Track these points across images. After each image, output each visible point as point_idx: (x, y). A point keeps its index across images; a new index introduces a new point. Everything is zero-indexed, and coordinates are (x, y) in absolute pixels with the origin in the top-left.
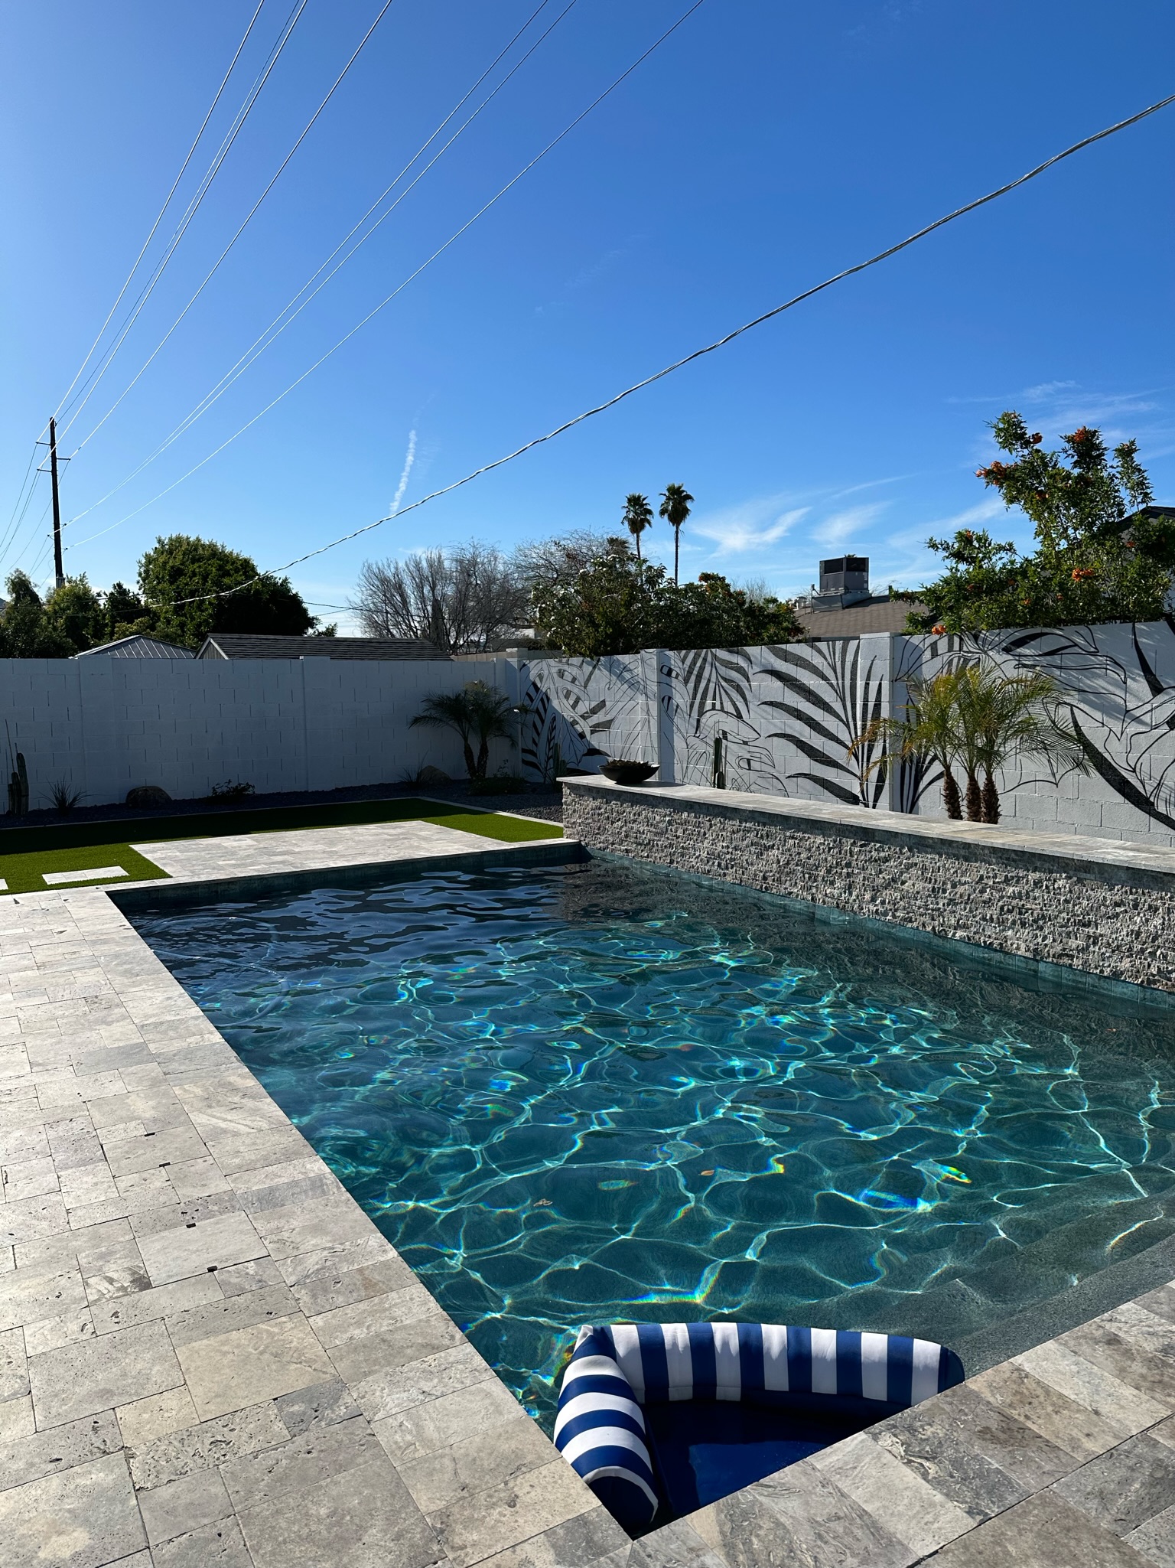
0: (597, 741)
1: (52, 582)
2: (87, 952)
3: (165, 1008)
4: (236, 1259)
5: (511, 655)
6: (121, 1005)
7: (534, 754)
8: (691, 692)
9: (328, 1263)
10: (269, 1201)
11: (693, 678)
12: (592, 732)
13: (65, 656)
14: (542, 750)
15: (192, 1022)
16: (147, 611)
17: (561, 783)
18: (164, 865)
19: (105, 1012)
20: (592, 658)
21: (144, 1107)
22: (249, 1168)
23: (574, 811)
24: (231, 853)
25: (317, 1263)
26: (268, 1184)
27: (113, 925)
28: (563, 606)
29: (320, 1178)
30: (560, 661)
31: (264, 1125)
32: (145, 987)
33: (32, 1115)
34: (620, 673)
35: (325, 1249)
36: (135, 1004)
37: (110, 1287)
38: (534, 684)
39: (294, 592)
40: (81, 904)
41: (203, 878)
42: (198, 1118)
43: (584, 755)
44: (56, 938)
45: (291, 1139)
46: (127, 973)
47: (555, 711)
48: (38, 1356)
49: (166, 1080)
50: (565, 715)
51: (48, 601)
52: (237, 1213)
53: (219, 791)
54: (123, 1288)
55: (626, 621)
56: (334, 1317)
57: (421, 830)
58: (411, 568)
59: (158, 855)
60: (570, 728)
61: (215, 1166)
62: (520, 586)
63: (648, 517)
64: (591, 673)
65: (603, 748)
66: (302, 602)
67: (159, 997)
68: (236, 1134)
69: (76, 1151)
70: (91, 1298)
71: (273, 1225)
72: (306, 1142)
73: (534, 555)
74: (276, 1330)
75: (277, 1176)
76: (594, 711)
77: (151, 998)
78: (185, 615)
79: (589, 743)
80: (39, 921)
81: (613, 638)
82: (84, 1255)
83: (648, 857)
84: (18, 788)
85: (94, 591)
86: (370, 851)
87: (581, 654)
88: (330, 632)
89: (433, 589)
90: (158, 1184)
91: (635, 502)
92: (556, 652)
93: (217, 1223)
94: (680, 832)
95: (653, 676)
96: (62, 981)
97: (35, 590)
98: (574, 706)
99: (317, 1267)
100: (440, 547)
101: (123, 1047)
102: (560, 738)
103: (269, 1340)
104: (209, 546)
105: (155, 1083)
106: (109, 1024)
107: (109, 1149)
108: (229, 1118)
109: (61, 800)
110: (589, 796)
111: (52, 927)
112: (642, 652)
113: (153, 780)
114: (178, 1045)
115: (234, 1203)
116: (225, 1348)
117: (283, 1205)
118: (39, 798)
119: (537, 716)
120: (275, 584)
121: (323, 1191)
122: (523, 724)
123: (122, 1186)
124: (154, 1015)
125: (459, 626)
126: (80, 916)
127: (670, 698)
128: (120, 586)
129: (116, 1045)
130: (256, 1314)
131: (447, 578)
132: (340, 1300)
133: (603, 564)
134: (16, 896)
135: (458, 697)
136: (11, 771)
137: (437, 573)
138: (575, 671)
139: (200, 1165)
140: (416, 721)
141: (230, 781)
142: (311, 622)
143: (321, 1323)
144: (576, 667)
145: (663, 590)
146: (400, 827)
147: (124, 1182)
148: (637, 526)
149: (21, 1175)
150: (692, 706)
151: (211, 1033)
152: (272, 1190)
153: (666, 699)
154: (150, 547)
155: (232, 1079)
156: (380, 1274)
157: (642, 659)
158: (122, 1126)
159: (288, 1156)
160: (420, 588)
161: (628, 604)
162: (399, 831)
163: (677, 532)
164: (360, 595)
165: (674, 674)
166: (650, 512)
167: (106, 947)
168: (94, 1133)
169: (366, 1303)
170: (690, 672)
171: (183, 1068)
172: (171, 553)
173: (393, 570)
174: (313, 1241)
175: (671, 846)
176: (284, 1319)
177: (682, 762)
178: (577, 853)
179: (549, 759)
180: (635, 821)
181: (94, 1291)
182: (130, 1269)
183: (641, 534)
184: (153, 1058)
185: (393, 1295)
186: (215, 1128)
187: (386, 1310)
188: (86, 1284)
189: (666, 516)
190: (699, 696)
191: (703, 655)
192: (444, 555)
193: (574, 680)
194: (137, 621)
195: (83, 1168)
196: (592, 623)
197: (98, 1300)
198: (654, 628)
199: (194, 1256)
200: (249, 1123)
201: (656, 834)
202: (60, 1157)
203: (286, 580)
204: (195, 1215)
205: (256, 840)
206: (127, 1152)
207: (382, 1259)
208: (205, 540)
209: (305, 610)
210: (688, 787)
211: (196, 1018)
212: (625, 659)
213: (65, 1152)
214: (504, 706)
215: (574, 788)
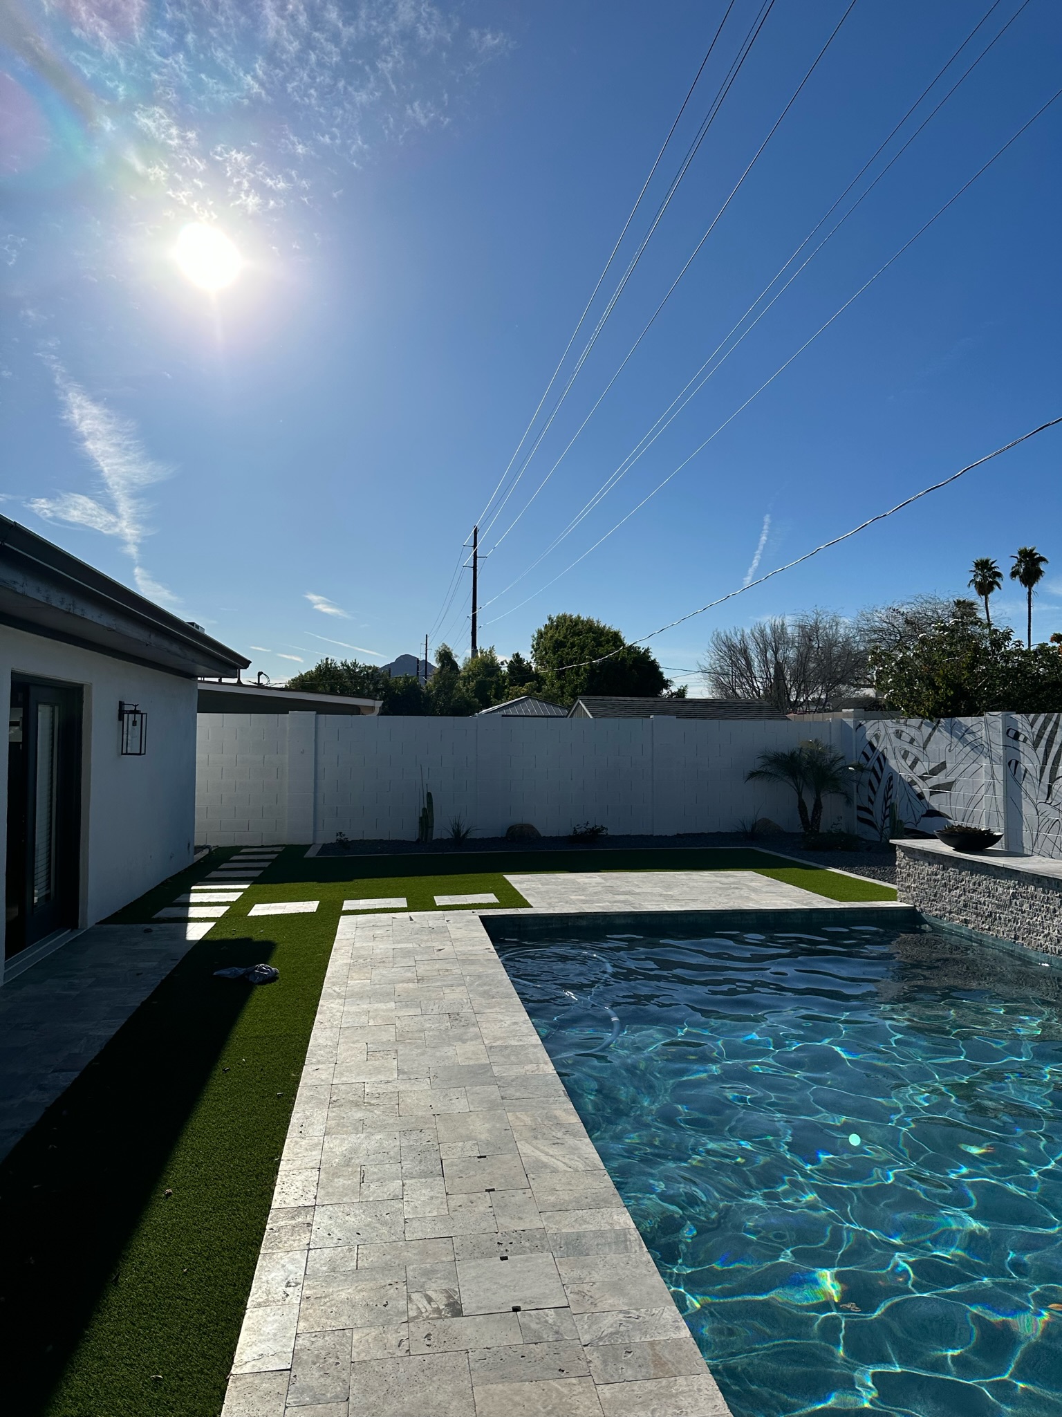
0: (935, 802)
1: (469, 652)
2: (457, 970)
3: (511, 1032)
4: (539, 1303)
5: (847, 715)
6: (476, 1024)
7: (871, 813)
8: (1041, 757)
9: (622, 1328)
10: (574, 1247)
11: (1043, 742)
12: (932, 793)
13: (472, 714)
14: (878, 808)
15: (531, 1050)
16: (536, 677)
17: (895, 845)
18: (527, 895)
19: (463, 1030)
20: (931, 720)
21: (481, 1128)
22: (562, 1208)
23: (909, 875)
24: (581, 889)
25: (612, 1326)
26: (578, 1228)
27: (481, 948)
28: (902, 670)
29: (625, 1232)
30: (898, 722)
31: (581, 1166)
32: (497, 1009)
33: (391, 1121)
34: (961, 735)
35: (621, 1311)
36: (488, 1025)
37: (428, 1307)
38: (871, 744)
39: (652, 658)
40: (459, 925)
41: (557, 911)
42: (525, 1148)
43: (923, 816)
44: (436, 955)
45: (602, 1185)
46: (485, 994)
47: (892, 772)
48: (360, 1363)
49: (502, 1104)
50: (902, 774)
51: (464, 669)
52: (545, 1254)
53: (578, 831)
54: (438, 1310)
55: (969, 684)
56: (622, 1390)
57: (752, 881)
58: (756, 634)
59: (524, 886)
60: (908, 788)
61: (532, 1200)
62: (862, 648)
63: (997, 580)
64: (930, 735)
65: (943, 809)
66: (659, 667)
67: (508, 1020)
68: (555, 1171)
69: (421, 1161)
70: (412, 1313)
71: (576, 1273)
72: (616, 1192)
73: (877, 619)
74: (565, 1391)
75: (585, 1222)
76: (934, 772)
77: (501, 1021)
78: (565, 680)
79: (928, 804)
80: (426, 938)
81: (955, 700)
82: (411, 1267)
83: (989, 929)
84: (426, 820)
85: (500, 659)
86: (702, 898)
87: (919, 715)
88: (681, 693)
89: (776, 653)
90: (482, 1209)
91: (983, 565)
92: (893, 713)
93: (526, 1261)
94: (1026, 907)
95: (998, 739)
96: (434, 995)
97: (456, 659)
98: (912, 767)
99: (611, 1330)
100: (783, 616)
101: (472, 1066)
102: (897, 796)
103: (557, 1401)
104: (587, 622)
105: (493, 1106)
106: (464, 1041)
107: (447, 1166)
108: (551, 1153)
109: (457, 832)
110: (925, 860)
111: (434, 944)
112: (987, 715)
113: (528, 819)
114: (516, 1071)
115: (544, 1243)
116: (517, 1399)
117: (588, 1255)
118: (442, 830)
119: (872, 774)
120: (639, 653)
121: (626, 1248)
122: (859, 782)
123: (452, 1204)
124: (501, 1038)
125: (800, 687)
126: (459, 936)
127: (1017, 762)
128: (517, 655)
129: (467, 1063)
130: (548, 1368)
131: (789, 643)
132: (629, 1373)
133: (944, 629)
134: (412, 914)
135: (793, 754)
136: (422, 807)
137: (780, 638)
138: (913, 732)
139: (519, 1197)
140: (753, 775)
141: (588, 823)
142: (665, 684)
143: (608, 1395)
144: (914, 728)
145: (1010, 652)
146: (733, 876)
147: (456, 1200)
148: (985, 588)
149: (375, 1177)
150: (1042, 771)
151: (546, 1063)
152: (579, 1236)
153: (1013, 762)
154: (542, 623)
155: (558, 1113)
156: (670, 1352)
157: (986, 722)
158: (460, 1144)
159: (599, 1203)
160: (764, 652)
161: (971, 667)
162: (731, 880)
163: (1030, 593)
164: (709, 659)
165: (1021, 738)
166: (999, 575)
167: (472, 968)
168: (437, 1148)
169: (654, 1382)
170: (1040, 737)
171: (518, 1094)
172: (557, 629)
173: (739, 637)
174: (610, 1301)
175: (1015, 920)
176: (574, 1381)
177: (1031, 829)
178: (910, 920)
179: (885, 818)
180: (974, 891)
181: (415, 1307)
182: (447, 1292)
183: (989, 596)
184: (495, 1080)
185: (681, 1380)
186: (537, 1160)
187: (672, 1396)
188: (409, 1299)
189: (1017, 577)
190: (1050, 761)
191: (1054, 719)
192: (787, 622)
193: (912, 741)
194: (527, 684)
195: (423, 1180)
196: (932, 685)
197: (416, 1317)
198: (999, 691)
199: (502, 1291)
200: (567, 1161)
201: (998, 906)
202: (407, 1165)
203: (647, 650)
204: (510, 1248)
205: (604, 879)
206: (461, 1171)
207: (675, 1336)
208: (584, 617)
209: (661, 674)
210: (1036, 858)
211: (535, 1046)
212: (968, 721)
213: (412, 1161)
214: (840, 764)
215: (909, 851)
